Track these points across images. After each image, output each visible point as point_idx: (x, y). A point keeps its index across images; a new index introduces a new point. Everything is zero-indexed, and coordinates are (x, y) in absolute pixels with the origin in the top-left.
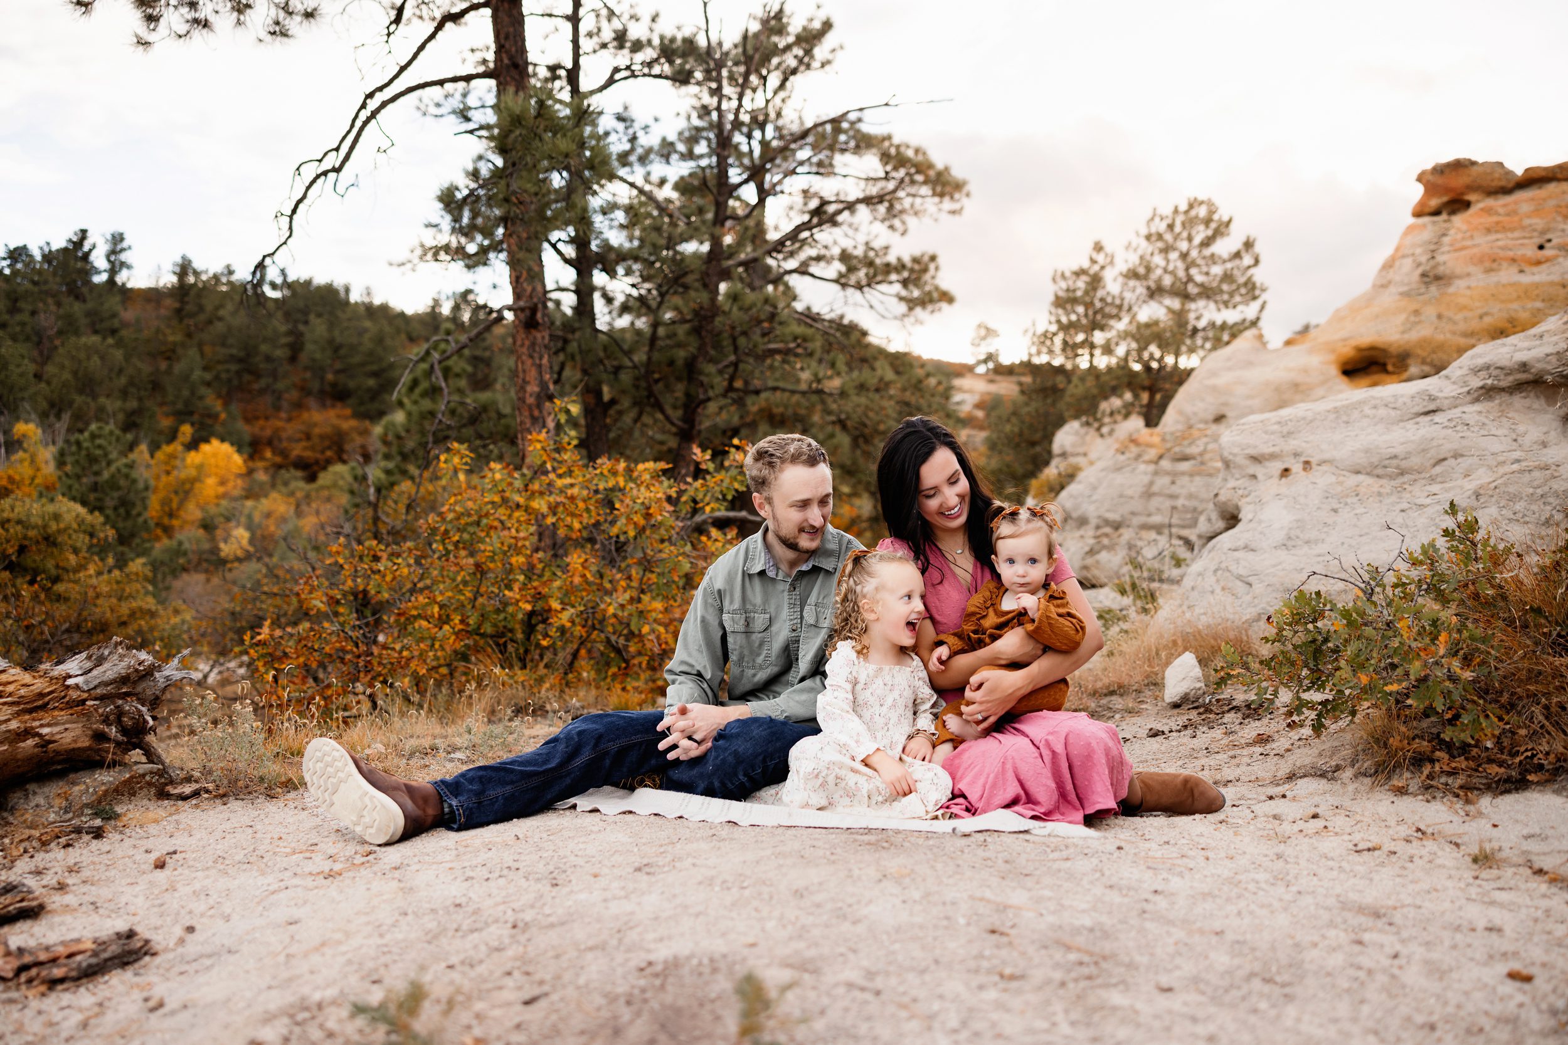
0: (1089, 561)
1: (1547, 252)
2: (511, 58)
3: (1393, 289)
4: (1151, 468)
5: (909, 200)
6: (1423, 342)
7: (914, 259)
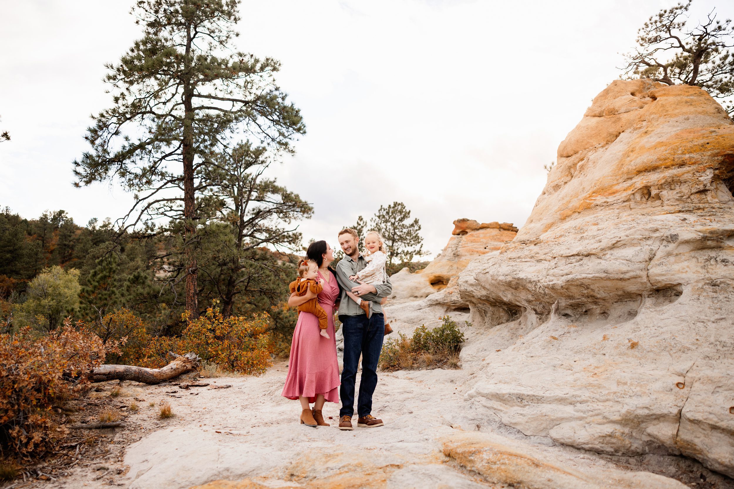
1: (487, 250)
2: (190, 196)
3: (445, 258)
5: (292, 212)
7: (293, 234)
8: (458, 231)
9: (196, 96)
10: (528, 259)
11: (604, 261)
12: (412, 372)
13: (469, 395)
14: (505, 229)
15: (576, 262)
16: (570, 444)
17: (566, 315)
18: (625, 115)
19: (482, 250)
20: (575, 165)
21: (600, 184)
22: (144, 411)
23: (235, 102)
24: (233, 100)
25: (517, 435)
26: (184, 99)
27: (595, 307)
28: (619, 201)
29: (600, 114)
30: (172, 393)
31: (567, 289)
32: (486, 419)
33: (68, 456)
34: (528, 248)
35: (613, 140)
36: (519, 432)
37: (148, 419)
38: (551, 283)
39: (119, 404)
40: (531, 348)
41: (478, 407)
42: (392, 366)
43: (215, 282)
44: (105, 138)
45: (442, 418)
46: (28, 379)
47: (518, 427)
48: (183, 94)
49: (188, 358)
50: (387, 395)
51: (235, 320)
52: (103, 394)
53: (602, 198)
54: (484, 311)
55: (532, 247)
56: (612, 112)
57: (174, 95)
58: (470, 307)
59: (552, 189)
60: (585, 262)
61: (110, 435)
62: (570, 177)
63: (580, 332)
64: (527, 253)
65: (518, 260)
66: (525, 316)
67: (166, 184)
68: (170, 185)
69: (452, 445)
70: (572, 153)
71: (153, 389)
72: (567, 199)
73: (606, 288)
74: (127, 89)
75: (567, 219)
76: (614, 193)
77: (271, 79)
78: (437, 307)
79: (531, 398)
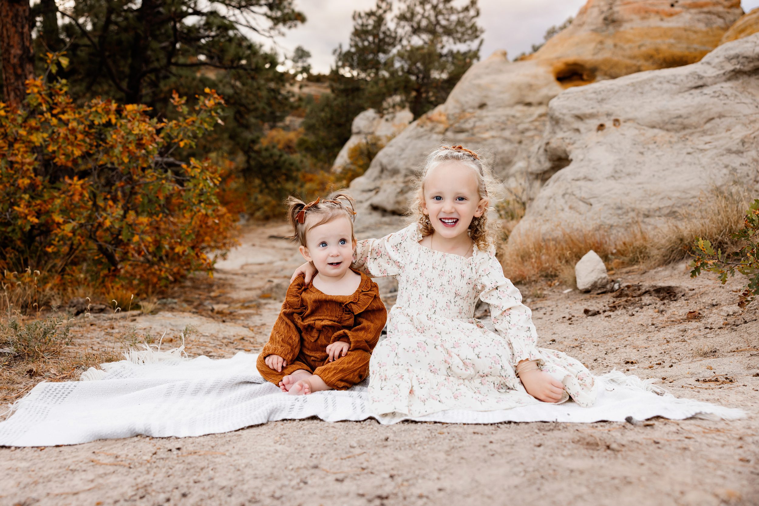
0: (401, 198)
1: (676, 9)
3: (586, 27)
4: (441, 137)
6: (606, 62)
19: (667, 8)
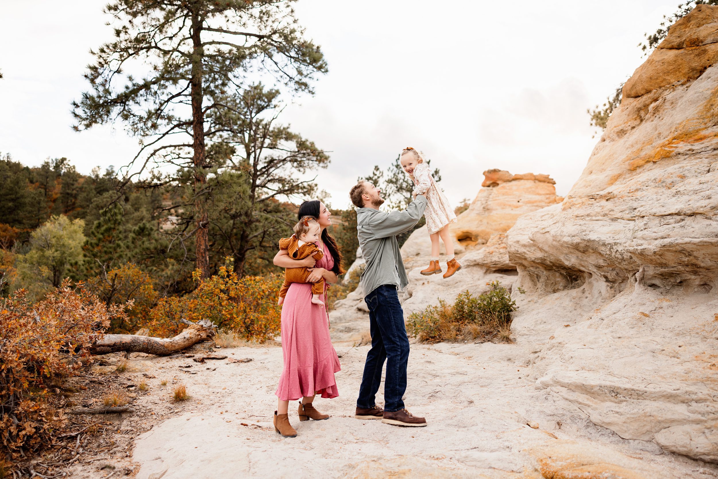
2: (200, 142)
3: (475, 211)
5: (307, 161)
6: (482, 231)
7: (308, 185)
8: (488, 183)
9: (205, 29)
10: (600, 218)
11: (715, 223)
12: (456, 345)
13: (542, 383)
14: (540, 181)
15: (675, 222)
16: (684, 453)
17: (653, 286)
18: (713, 46)
19: (515, 203)
20: (646, 106)
21: (683, 128)
22: (155, 391)
23: (248, 36)
24: (246, 34)
25: (611, 438)
26: (192, 33)
27: (693, 277)
28: (708, 149)
29: (678, 46)
30: (186, 367)
31: (660, 255)
32: (569, 415)
33: (67, 449)
34: (598, 204)
35: (696, 76)
36: (614, 433)
37: (160, 402)
38: (639, 248)
39: (125, 382)
40: (615, 326)
41: (558, 399)
42: (432, 337)
43: (226, 237)
44: (106, 76)
45: (516, 415)
46: (17, 359)
47: (613, 428)
48: (192, 27)
49: (202, 326)
50: (435, 376)
51: (251, 280)
52: (108, 369)
53: (685, 146)
54: (537, 275)
55: (603, 202)
56: (696, 43)
57: (180, 29)
58: (518, 270)
59: (615, 135)
60: (688, 223)
61: (117, 422)
62: (638, 121)
63: (677, 308)
64: (598, 210)
65: (587, 219)
66: (590, 283)
67: (172, 129)
68: (177, 129)
69: (553, 464)
70: (642, 92)
71: (163, 361)
72: (639, 146)
73: (715, 256)
74: (130, 21)
75: (638, 170)
76: (701, 139)
77: (289, 9)
78: (475, 268)
79: (630, 393)
